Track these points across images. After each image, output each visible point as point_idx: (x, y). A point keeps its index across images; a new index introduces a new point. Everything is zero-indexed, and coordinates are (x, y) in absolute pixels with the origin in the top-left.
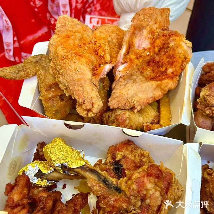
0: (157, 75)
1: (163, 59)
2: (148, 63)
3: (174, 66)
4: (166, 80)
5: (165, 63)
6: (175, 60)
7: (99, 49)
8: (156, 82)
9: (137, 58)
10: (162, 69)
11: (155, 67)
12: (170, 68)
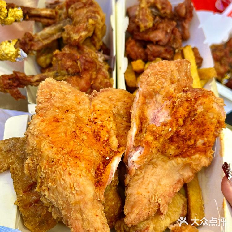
0: (183, 150)
1: (190, 130)
2: (171, 140)
3: (205, 136)
4: (197, 156)
5: (193, 135)
6: (205, 127)
7: (102, 131)
8: (182, 159)
9: (156, 139)
10: (190, 142)
11: (181, 142)
12: (200, 139)
